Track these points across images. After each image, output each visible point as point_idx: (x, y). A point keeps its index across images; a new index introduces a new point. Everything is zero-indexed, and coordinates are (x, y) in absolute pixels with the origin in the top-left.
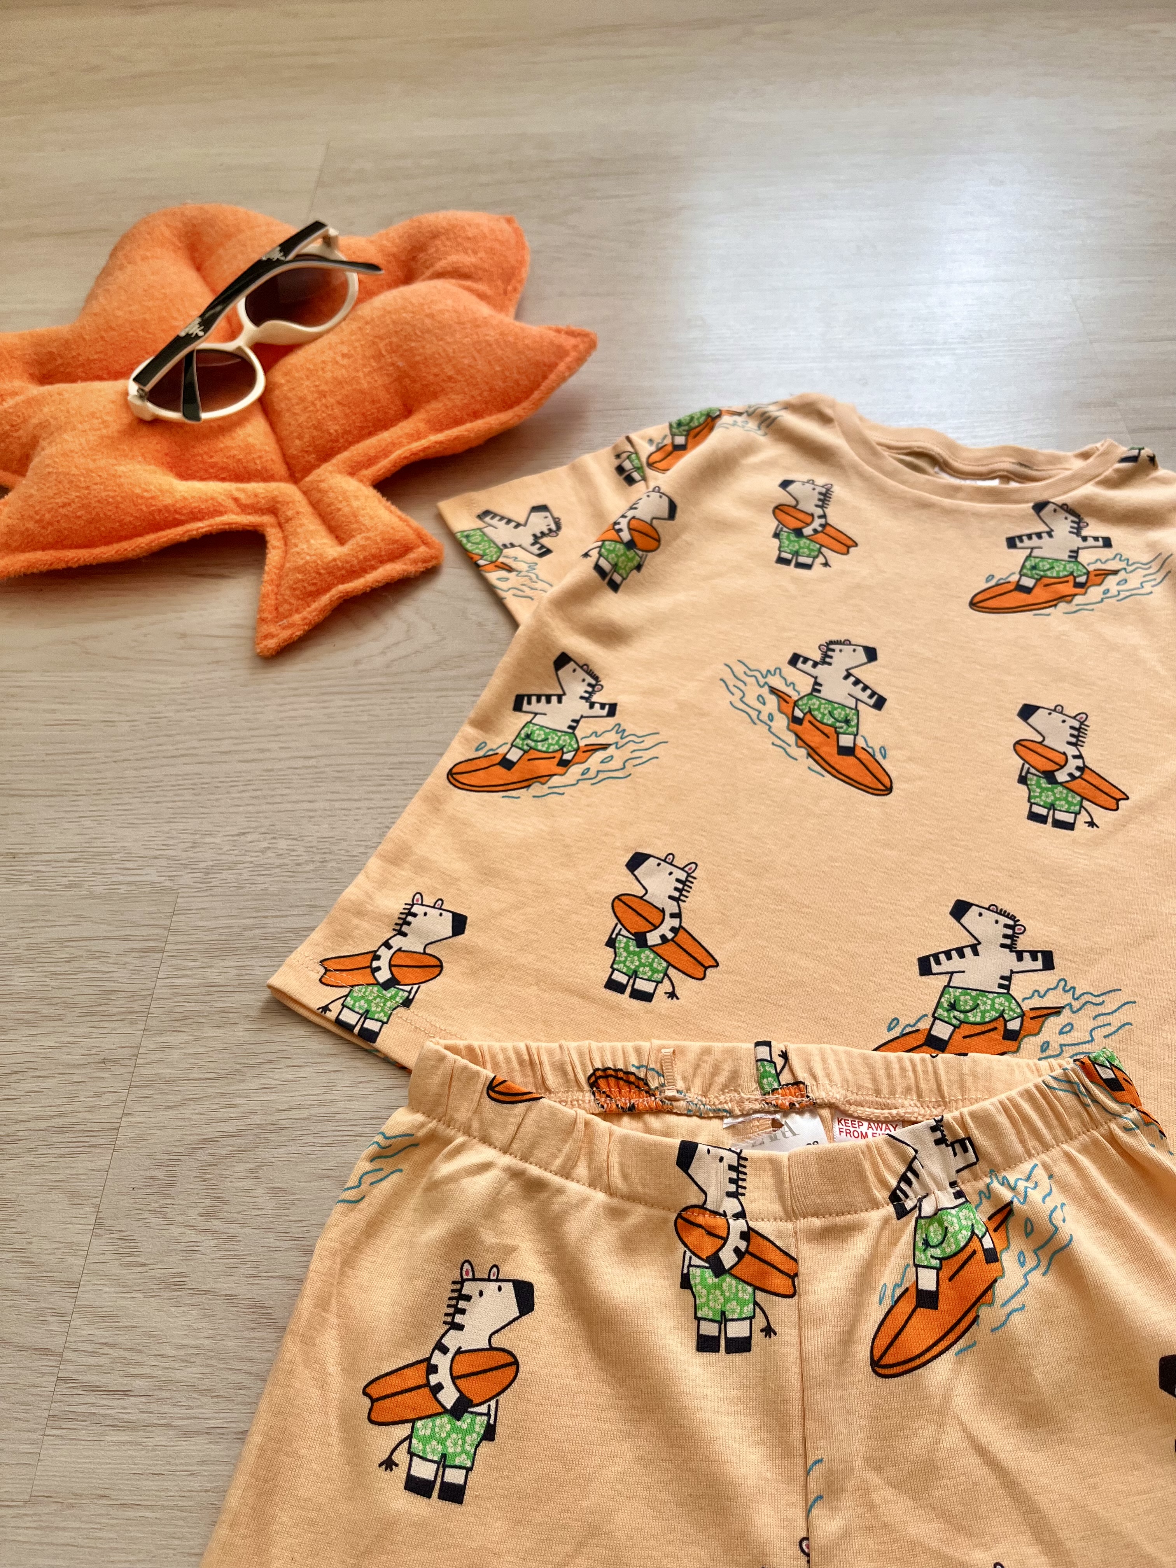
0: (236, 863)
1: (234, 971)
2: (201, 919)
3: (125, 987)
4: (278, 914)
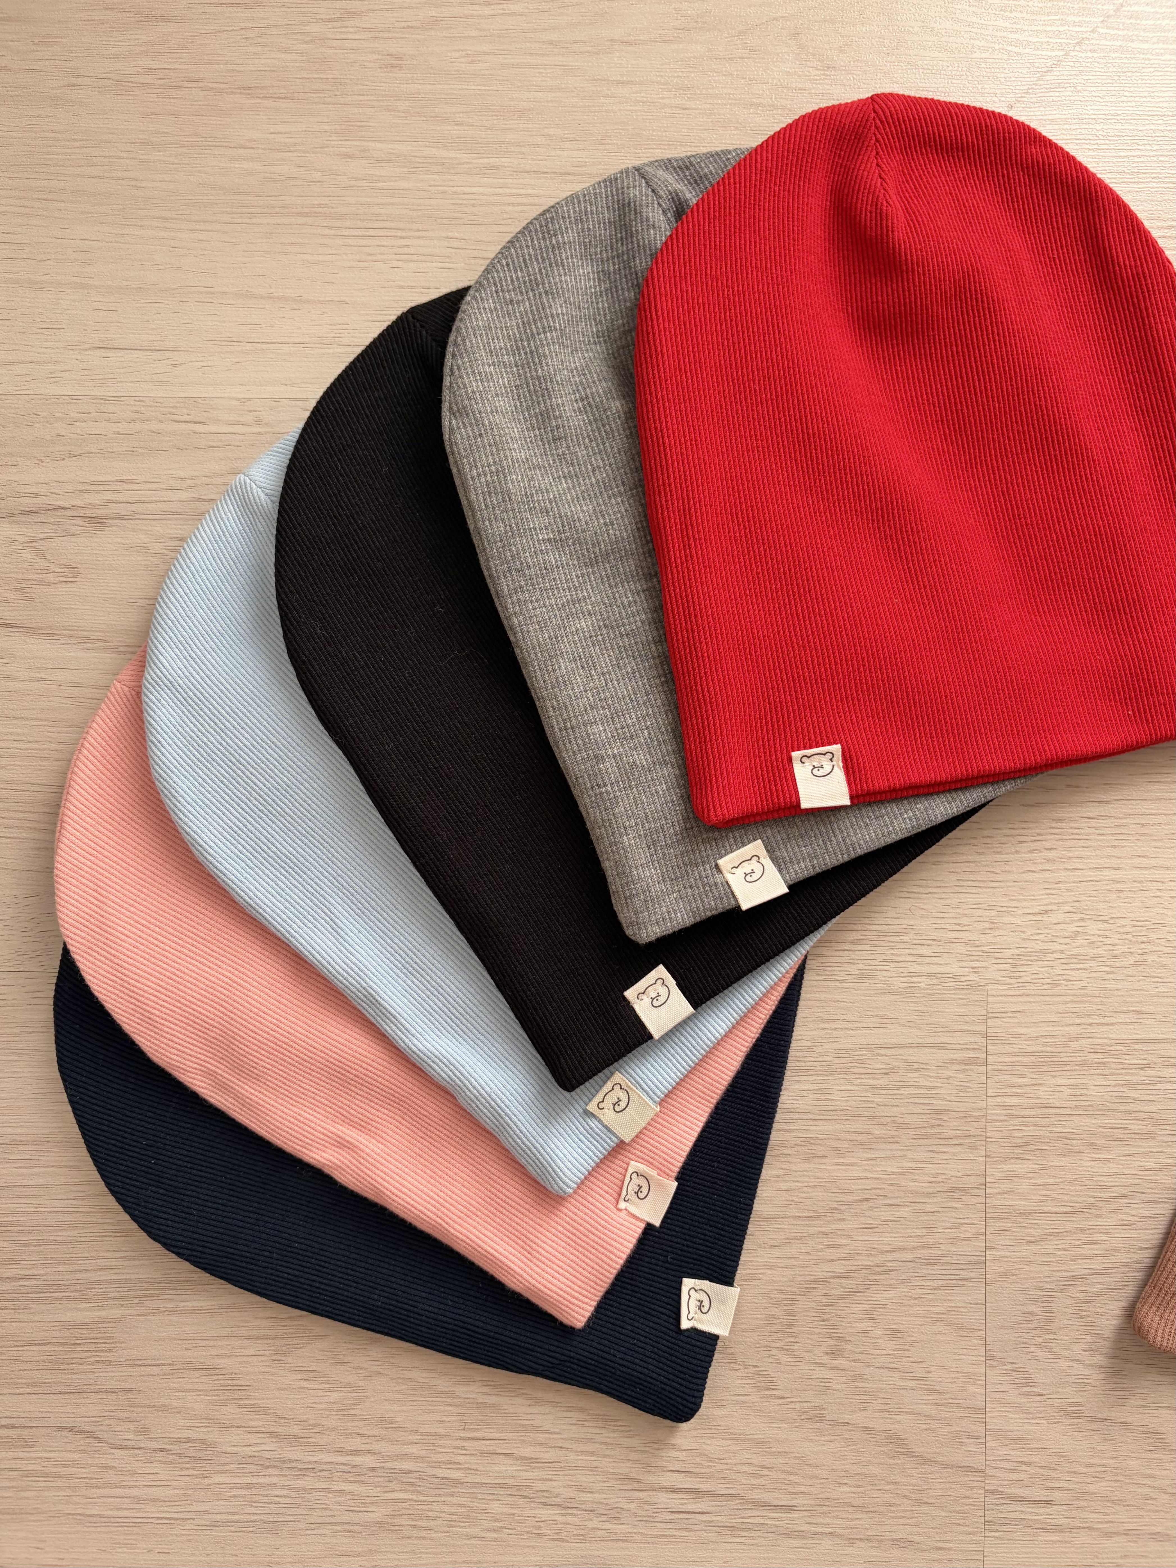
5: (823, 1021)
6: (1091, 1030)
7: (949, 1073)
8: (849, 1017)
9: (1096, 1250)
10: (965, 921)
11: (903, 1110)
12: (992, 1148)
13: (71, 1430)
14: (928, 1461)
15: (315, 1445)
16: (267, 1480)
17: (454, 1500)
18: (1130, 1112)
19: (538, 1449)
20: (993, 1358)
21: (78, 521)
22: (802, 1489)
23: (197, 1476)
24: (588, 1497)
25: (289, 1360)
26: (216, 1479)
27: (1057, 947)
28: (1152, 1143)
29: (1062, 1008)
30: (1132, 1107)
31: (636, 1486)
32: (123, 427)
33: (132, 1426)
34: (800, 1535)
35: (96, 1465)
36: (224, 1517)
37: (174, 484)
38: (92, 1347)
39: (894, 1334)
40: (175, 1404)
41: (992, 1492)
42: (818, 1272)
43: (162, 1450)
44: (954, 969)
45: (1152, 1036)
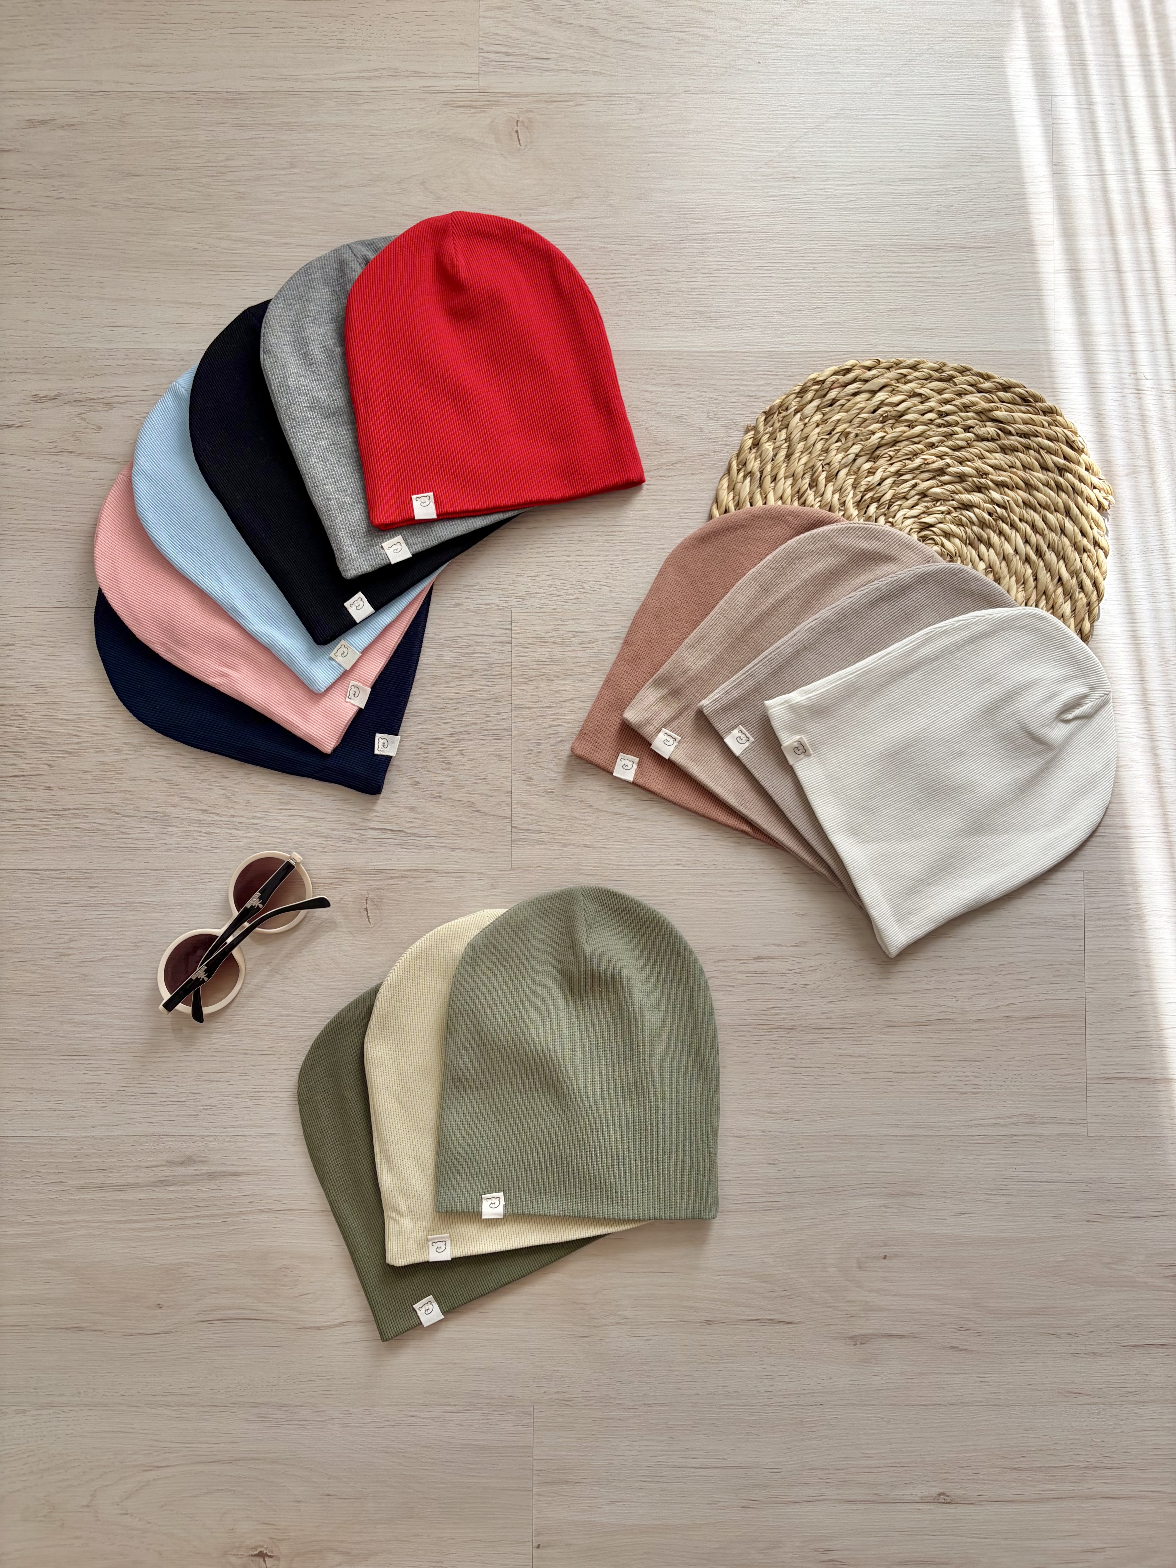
0: (537, 593)
1: (547, 654)
2: (526, 625)
3: (498, 661)
4: (562, 623)
5: (440, 625)
6: (557, 627)
7: (496, 647)
8: (451, 623)
9: (559, 722)
10: (502, 580)
11: (475, 663)
12: (514, 679)
13: (105, 809)
14: (486, 814)
15: (214, 813)
16: (193, 829)
17: (277, 836)
18: (574, 663)
19: (314, 813)
20: (515, 769)
21: (101, 405)
22: (431, 827)
23: (161, 828)
24: (337, 833)
25: (202, 776)
26: (170, 829)
27: (542, 591)
28: (584, 676)
29: (544, 618)
30: (575, 660)
31: (358, 828)
32: (120, 362)
33: (132, 807)
34: (431, 847)
35: (116, 825)
36: (174, 846)
37: (144, 388)
38: (114, 773)
39: (472, 760)
40: (151, 796)
41: (515, 827)
42: (439, 734)
43: (145, 817)
44: (497, 601)
45: (584, 629)
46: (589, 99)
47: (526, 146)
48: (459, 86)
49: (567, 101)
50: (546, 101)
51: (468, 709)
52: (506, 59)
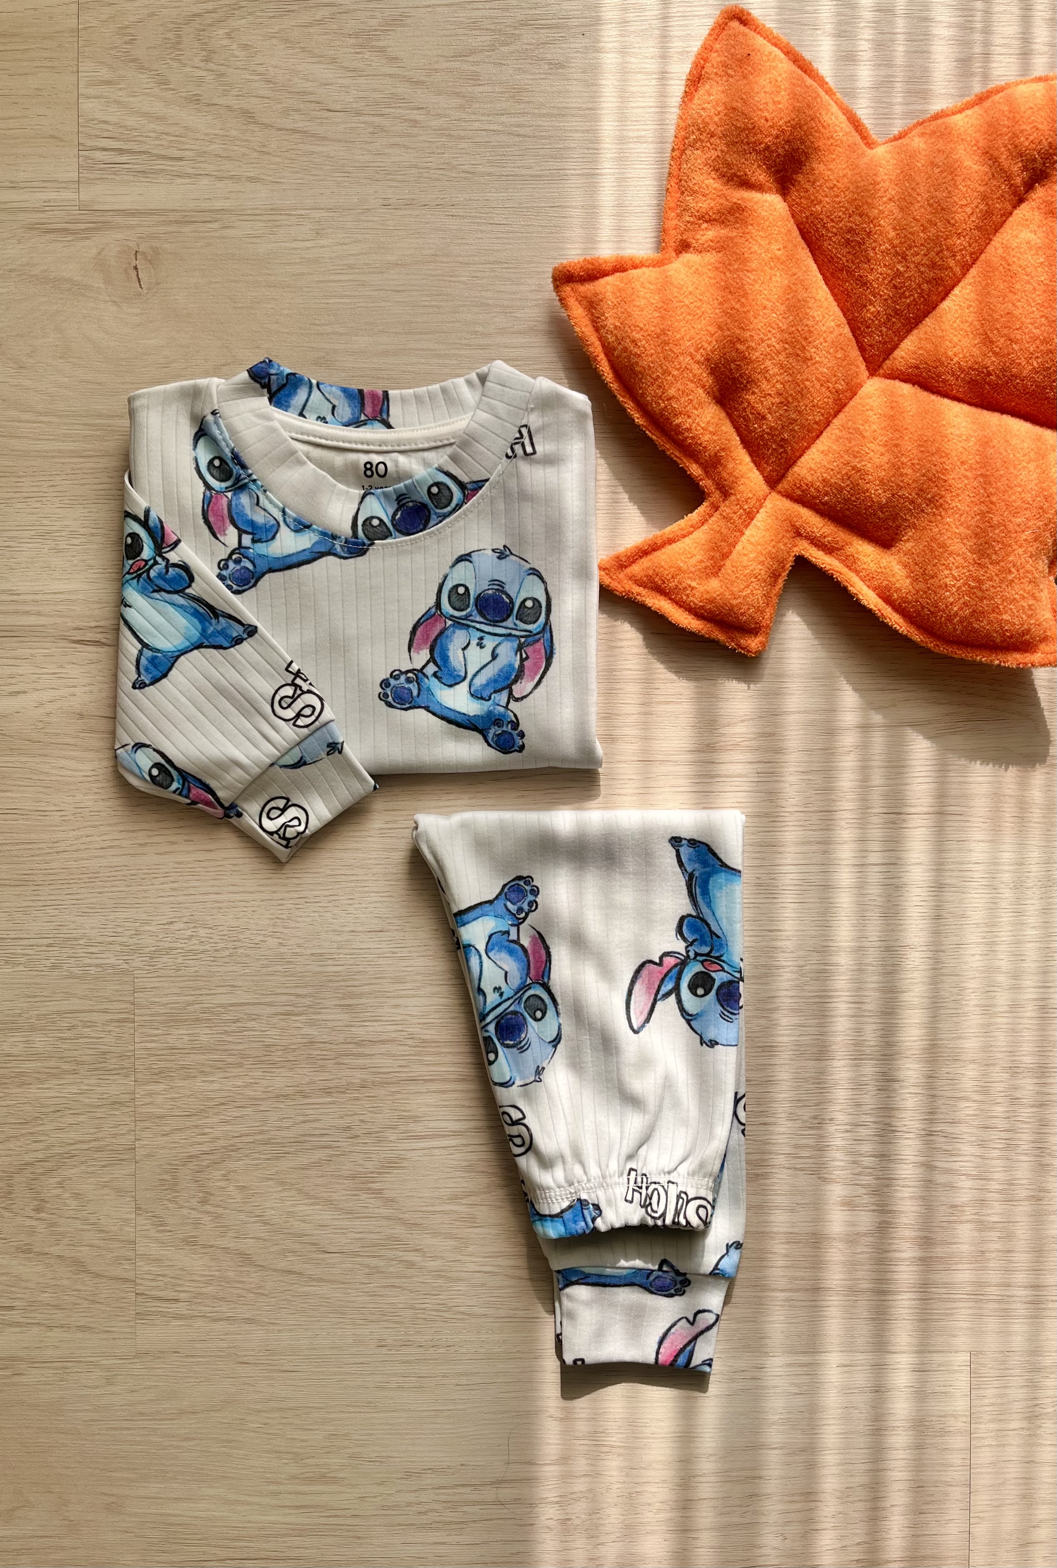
0: (171, 949)
1: (186, 1038)
2: (155, 996)
3: (113, 1049)
4: (208, 992)
46: (242, 218)
47: (149, 289)
48: (49, 201)
49: (210, 222)
50: (177, 222)
51: (71, 1120)
52: (119, 159)
